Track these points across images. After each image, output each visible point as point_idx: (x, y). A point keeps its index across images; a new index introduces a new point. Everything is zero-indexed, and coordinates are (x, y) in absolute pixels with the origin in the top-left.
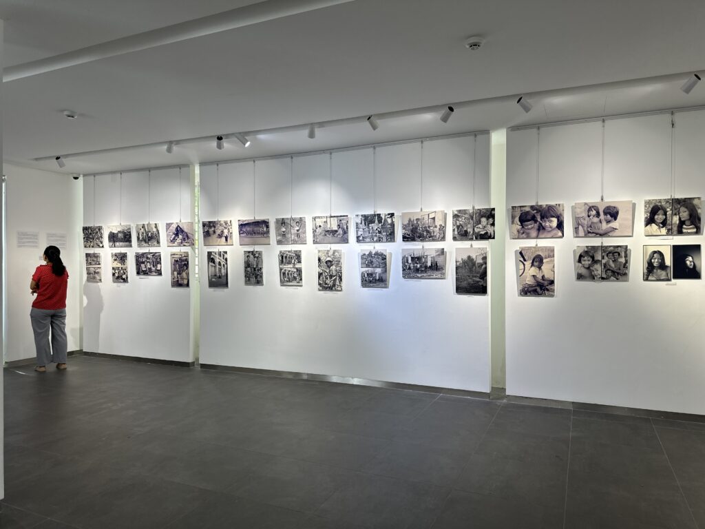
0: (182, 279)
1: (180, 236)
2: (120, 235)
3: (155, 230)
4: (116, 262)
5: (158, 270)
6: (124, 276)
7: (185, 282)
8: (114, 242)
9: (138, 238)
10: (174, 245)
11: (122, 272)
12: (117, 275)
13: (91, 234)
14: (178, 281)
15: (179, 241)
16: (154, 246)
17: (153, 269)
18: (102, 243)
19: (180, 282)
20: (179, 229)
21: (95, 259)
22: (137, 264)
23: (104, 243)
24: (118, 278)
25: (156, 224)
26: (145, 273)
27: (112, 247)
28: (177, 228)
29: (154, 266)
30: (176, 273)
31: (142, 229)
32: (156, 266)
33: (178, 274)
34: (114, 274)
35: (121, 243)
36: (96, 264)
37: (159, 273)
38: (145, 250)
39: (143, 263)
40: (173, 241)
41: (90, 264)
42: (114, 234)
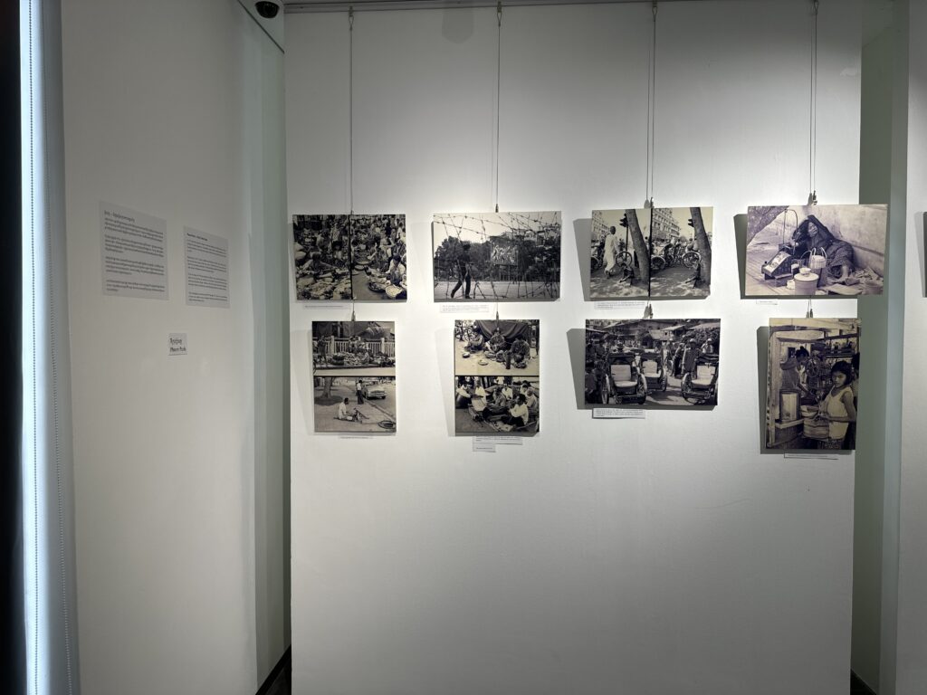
0: (823, 420)
1: (817, 260)
2: (497, 253)
3: (688, 232)
4: (477, 358)
5: (701, 388)
6: (518, 411)
7: (838, 431)
8: (465, 277)
9: (596, 266)
10: (781, 291)
11: (508, 393)
12: (479, 405)
13: (338, 245)
14: (800, 428)
15: (806, 275)
16: (678, 296)
17: (674, 382)
18: (397, 281)
19: (807, 432)
20: (812, 229)
21: (366, 346)
22: (589, 366)
23: (410, 285)
24: (486, 416)
25: (696, 212)
26: (630, 399)
27: (451, 297)
28: (804, 227)
29: (677, 372)
30: (790, 400)
31: (622, 233)
32: (692, 372)
33: (801, 402)
34: (463, 404)
35: (501, 286)
36: (369, 363)
37: (706, 398)
38: (632, 311)
39: (624, 359)
40: (779, 276)
41: (339, 363)
42: (467, 246)
